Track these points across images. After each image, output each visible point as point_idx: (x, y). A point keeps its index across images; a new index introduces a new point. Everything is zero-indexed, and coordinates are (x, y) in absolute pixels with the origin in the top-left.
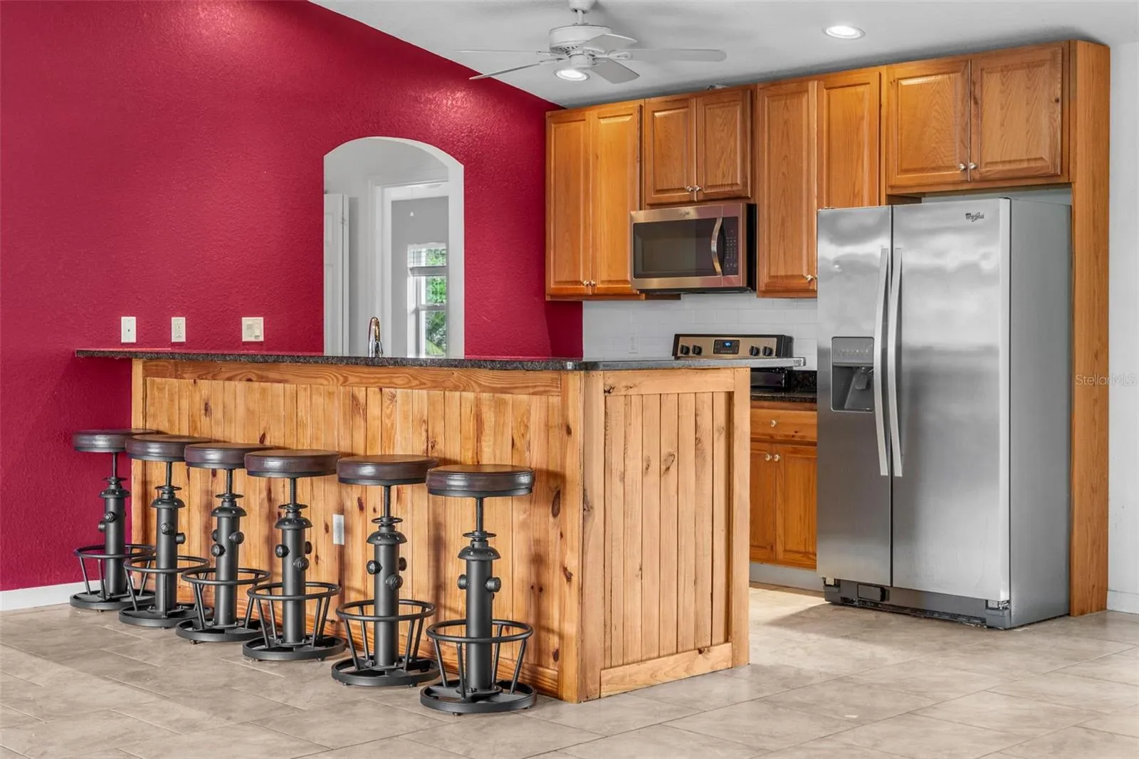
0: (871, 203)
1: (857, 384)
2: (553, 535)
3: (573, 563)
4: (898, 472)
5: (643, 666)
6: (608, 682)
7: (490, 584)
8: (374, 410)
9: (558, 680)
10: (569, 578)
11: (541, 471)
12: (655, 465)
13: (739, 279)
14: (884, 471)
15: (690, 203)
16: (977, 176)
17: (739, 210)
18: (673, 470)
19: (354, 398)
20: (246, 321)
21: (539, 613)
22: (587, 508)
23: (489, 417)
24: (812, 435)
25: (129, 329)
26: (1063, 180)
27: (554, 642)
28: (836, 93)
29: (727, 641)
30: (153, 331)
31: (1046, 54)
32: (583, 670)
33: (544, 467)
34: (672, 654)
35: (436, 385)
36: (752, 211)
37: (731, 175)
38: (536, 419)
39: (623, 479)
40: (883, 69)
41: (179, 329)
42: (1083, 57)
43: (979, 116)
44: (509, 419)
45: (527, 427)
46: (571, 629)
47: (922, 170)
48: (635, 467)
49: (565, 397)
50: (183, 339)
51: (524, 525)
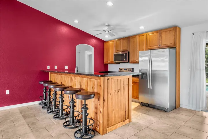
0: (145, 50)
1: (144, 75)
2: (99, 104)
3: (102, 110)
4: (151, 88)
5: (114, 126)
6: (108, 130)
7: (87, 114)
8: (74, 80)
9: (99, 130)
10: (101, 113)
11: (96, 93)
12: (116, 91)
13: (127, 61)
14: (149, 88)
15: (121, 52)
16: (161, 47)
17: (127, 52)
18: (119, 91)
19: (71, 78)
20: (65, 66)
21: (97, 117)
22: (104, 100)
23: (89, 82)
24: (138, 82)
25: (48, 67)
26: (175, 46)
27: (98, 123)
28: (140, 37)
29: (128, 118)
30: (52, 67)
31: (172, 29)
32: (103, 130)
33: (97, 92)
34: (119, 122)
35: (81, 77)
36: (129, 53)
37: (126, 48)
38: (96, 84)
39: (111, 94)
40: (147, 33)
41: (56, 67)
42: (178, 29)
43: (161, 38)
44: (92, 83)
45: (94, 85)
46: (101, 122)
47: (152, 46)
48: (113, 91)
49: (100, 80)
50: (56, 69)
51: (94, 101)
